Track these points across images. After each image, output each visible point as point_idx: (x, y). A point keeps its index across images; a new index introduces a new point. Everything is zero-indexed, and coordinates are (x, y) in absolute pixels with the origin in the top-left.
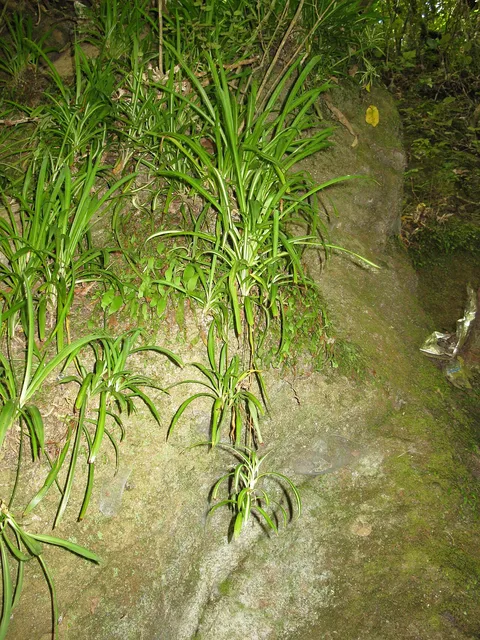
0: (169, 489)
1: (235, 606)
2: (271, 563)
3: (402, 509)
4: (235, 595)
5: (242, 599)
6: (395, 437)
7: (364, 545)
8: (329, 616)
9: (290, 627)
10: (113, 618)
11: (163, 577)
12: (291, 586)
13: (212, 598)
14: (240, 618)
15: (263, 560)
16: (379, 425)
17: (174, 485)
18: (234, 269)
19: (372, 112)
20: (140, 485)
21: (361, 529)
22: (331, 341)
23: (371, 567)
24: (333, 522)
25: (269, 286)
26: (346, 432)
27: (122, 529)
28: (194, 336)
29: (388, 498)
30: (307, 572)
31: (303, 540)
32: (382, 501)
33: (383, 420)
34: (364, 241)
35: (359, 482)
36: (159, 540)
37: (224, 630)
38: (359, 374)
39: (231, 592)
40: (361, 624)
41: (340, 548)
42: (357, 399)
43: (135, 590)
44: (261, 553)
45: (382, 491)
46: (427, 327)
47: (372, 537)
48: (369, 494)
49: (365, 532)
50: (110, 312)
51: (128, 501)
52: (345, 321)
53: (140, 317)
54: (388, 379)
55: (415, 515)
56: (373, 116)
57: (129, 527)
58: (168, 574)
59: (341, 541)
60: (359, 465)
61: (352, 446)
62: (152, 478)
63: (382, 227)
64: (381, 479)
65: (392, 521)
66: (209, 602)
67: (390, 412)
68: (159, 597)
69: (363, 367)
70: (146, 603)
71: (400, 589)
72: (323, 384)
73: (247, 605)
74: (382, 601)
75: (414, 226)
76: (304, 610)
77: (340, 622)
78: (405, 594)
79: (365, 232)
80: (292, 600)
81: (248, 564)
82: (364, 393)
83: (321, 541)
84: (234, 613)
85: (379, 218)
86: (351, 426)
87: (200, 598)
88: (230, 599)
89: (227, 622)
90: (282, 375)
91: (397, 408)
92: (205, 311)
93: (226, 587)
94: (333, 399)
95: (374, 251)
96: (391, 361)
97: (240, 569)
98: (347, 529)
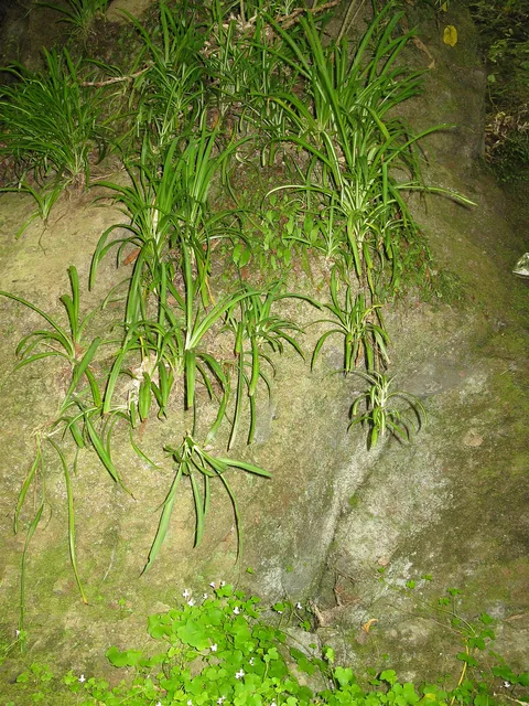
0: (308, 416)
1: (366, 516)
2: (393, 477)
3: (508, 420)
4: (364, 507)
5: (371, 509)
6: (496, 357)
7: (476, 453)
8: (450, 516)
9: (415, 529)
10: (271, 528)
11: (306, 493)
12: (413, 495)
13: (344, 511)
14: (371, 525)
15: (386, 475)
16: (481, 347)
17: (312, 412)
18: (351, 219)
19: (450, 32)
20: (285, 414)
21: (473, 440)
22: (435, 273)
23: (485, 472)
24: (446, 436)
25: (383, 231)
26: (451, 355)
27: (273, 452)
28: (320, 281)
29: (494, 411)
30: (427, 481)
31: (421, 454)
32: (490, 415)
33: (483, 343)
34: (450, 167)
35: (467, 400)
36: (302, 461)
37: (357, 536)
38: (459, 301)
39: (360, 504)
40: (480, 519)
41: (456, 458)
42: (460, 324)
43: (286, 504)
44: (382, 469)
45: (489, 406)
46: (518, 248)
47: (484, 446)
48: (478, 410)
49: (477, 443)
50: (241, 266)
51: (276, 429)
52: (441, 252)
53: (270, 268)
54: (486, 304)
55: (520, 425)
56: (451, 36)
57: (278, 451)
58: (310, 490)
59: (455, 452)
60: (466, 384)
61: (459, 367)
62: (294, 407)
63: (467, 151)
64: (487, 395)
65: (501, 431)
66: (342, 515)
67: (490, 335)
68: (304, 509)
69: (463, 294)
70: (294, 514)
71: (512, 488)
72: (429, 313)
73: (375, 514)
74: (496, 499)
75: (495, 139)
76: (427, 514)
77: (461, 520)
78: (516, 492)
79: (450, 157)
80: (416, 506)
81: (372, 480)
82: (466, 318)
83: (438, 454)
84: (364, 522)
85: (464, 142)
86: (456, 349)
87: (334, 511)
88: (360, 510)
89: (360, 530)
90: (395, 308)
91: (497, 331)
92: (327, 258)
93: (355, 500)
94: (439, 326)
95: (461, 176)
96: (488, 286)
97: (366, 484)
98: (460, 441)
